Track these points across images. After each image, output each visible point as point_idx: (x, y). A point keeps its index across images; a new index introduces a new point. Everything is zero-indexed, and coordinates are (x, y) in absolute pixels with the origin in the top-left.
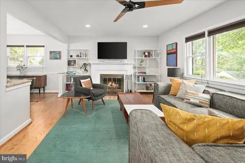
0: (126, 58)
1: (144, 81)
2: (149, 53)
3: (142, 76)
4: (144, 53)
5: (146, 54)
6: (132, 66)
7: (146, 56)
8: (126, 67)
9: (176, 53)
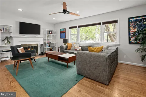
0: (40, 34)
1: (49, 47)
2: (51, 32)
3: (48, 44)
4: (49, 32)
5: (50, 32)
6: (43, 39)
7: (50, 33)
8: (40, 39)
9: (65, 33)
